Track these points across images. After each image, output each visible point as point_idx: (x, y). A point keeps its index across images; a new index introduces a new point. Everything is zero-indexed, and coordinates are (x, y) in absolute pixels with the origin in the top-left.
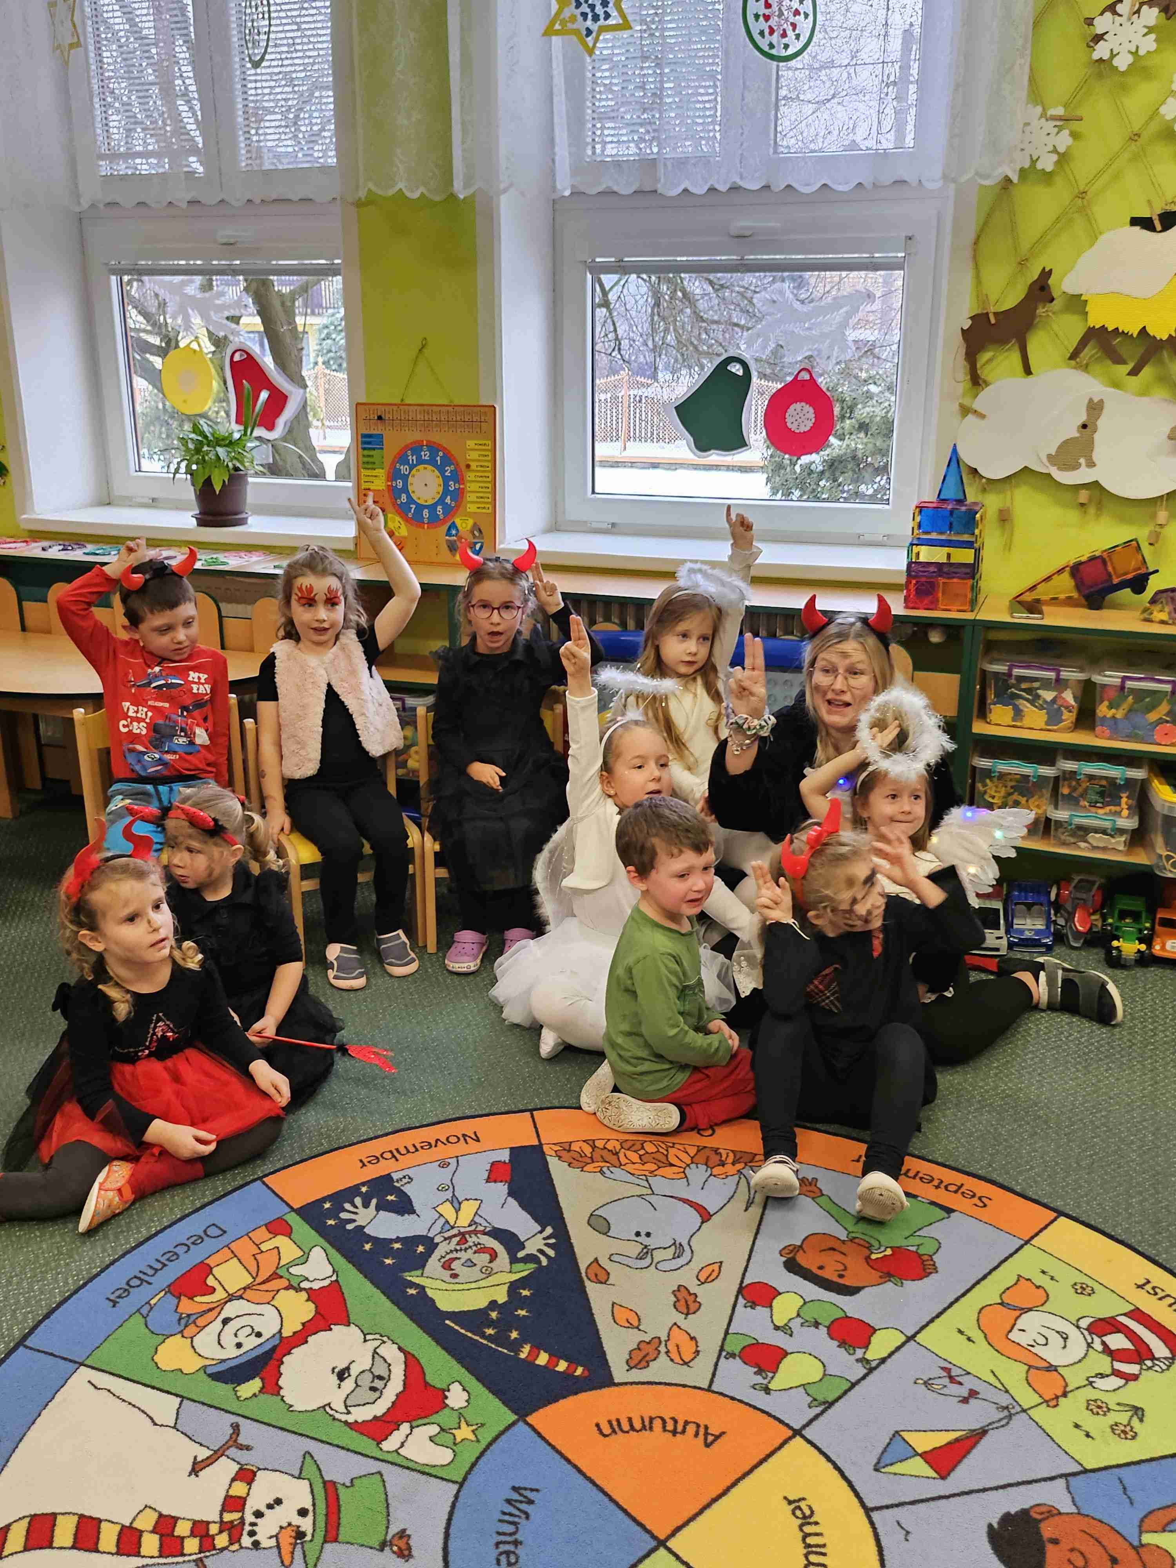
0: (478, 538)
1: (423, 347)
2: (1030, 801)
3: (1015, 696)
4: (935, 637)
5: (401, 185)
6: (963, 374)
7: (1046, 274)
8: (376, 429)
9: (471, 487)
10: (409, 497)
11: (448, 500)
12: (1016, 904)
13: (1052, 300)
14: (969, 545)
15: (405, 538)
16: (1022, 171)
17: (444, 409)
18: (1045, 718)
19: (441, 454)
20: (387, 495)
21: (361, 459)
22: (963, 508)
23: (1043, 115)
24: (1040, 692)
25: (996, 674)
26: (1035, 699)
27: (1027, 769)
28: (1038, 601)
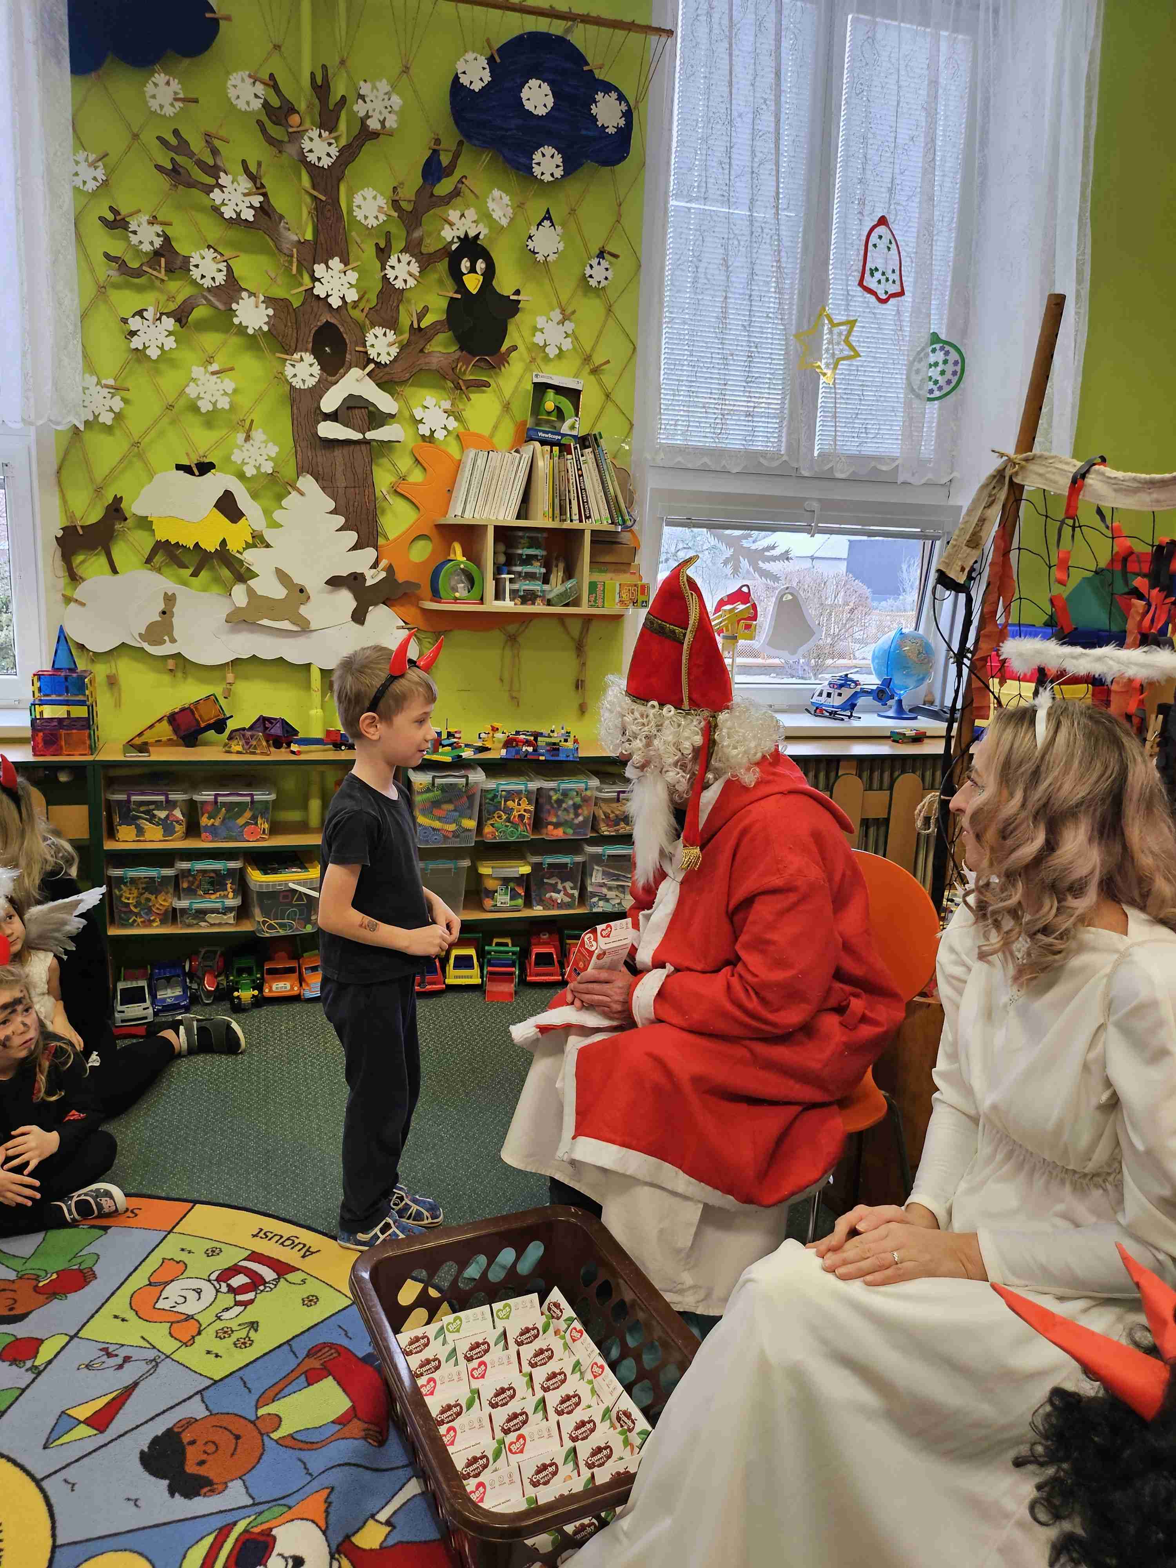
2: (159, 897)
3: (136, 818)
4: (63, 777)
7: (118, 500)
12: (157, 980)
13: (126, 519)
14: (82, 703)
16: (87, 423)
18: (162, 832)
22: (75, 675)
23: (98, 383)
24: (155, 812)
25: (119, 802)
26: (152, 819)
27: (153, 872)
28: (146, 744)
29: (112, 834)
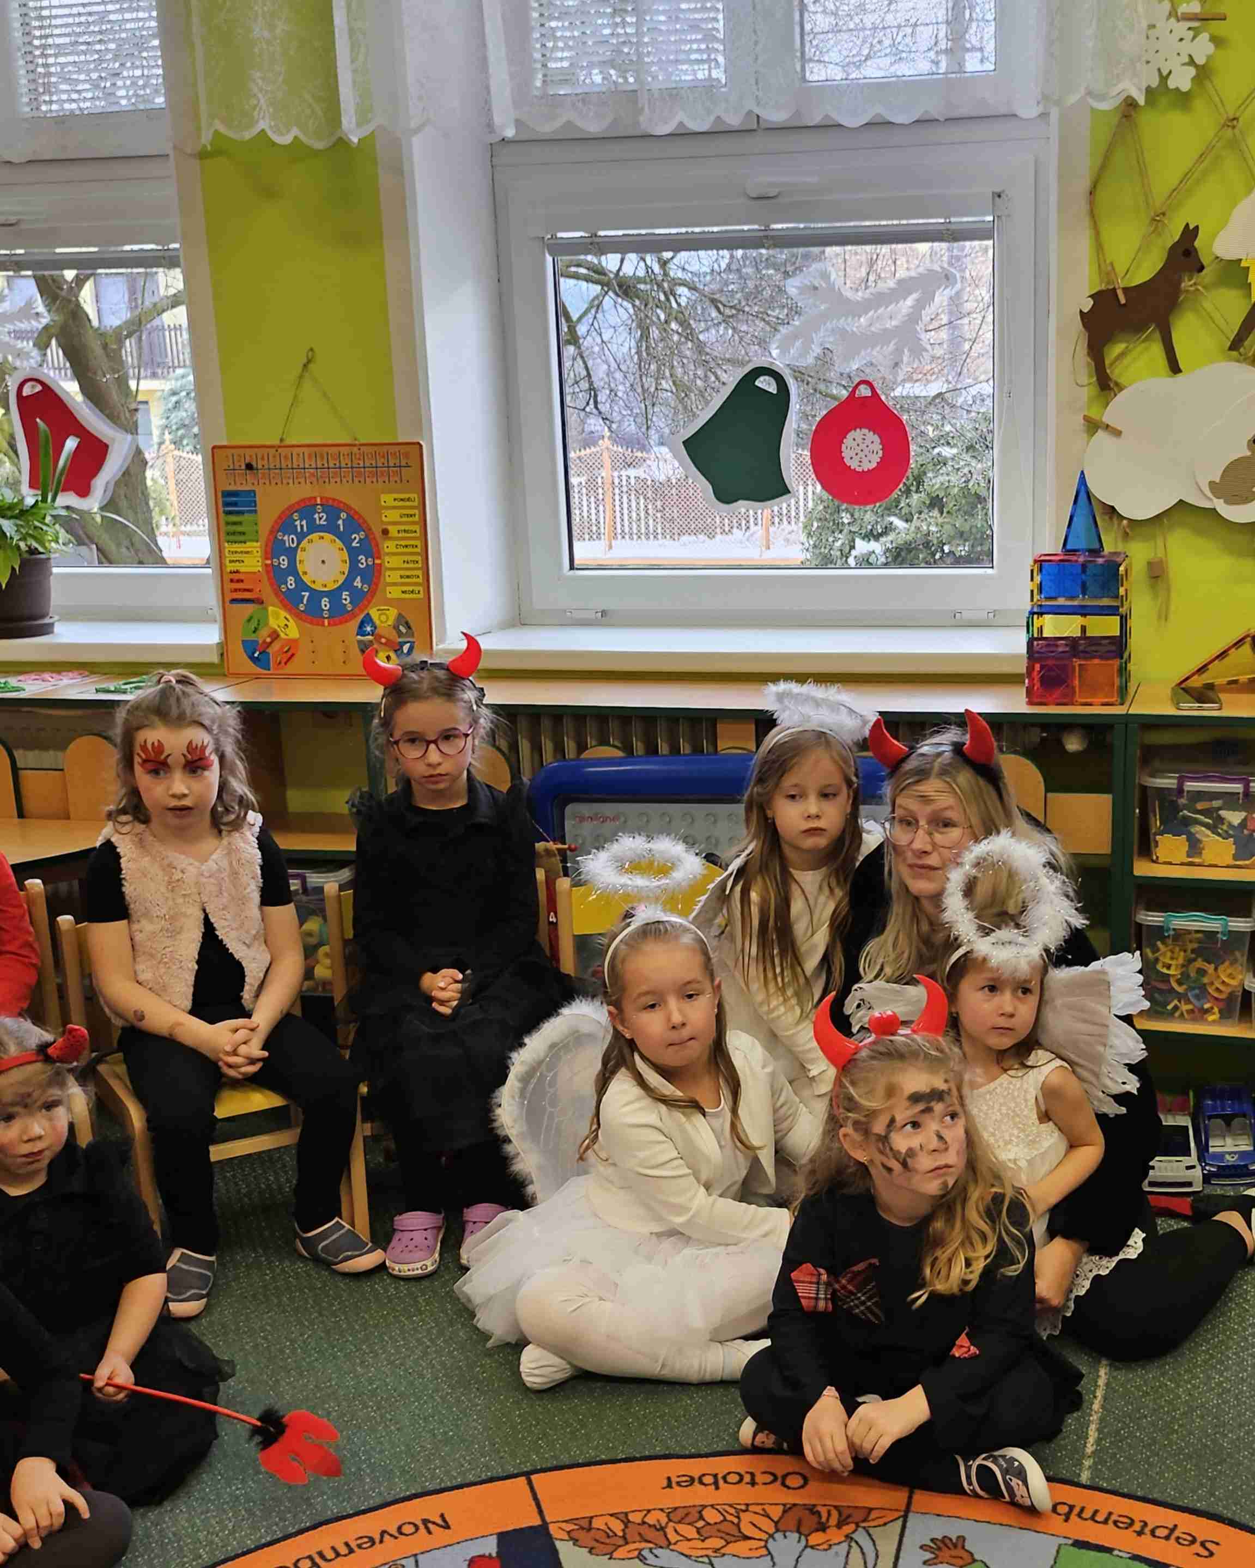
0: (406, 635)
1: (309, 361)
2: (1221, 968)
3: (1187, 822)
4: (1073, 744)
5: (263, 125)
6: (1086, 376)
7: (1190, 234)
8: (242, 484)
9: (390, 562)
10: (299, 581)
11: (358, 583)
12: (1210, 1117)
13: (1201, 268)
14: (1110, 612)
15: (295, 641)
16: (1149, 90)
17: (344, 450)
18: (1233, 850)
19: (343, 515)
20: (265, 578)
21: (224, 528)
22: (1099, 562)
23: (1173, 13)
24: (1223, 813)
25: (1161, 790)
26: (1216, 824)
27: (1213, 923)
28: (1210, 687)
29: (1146, 849)
